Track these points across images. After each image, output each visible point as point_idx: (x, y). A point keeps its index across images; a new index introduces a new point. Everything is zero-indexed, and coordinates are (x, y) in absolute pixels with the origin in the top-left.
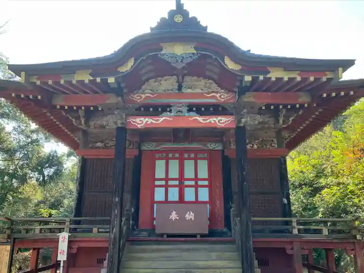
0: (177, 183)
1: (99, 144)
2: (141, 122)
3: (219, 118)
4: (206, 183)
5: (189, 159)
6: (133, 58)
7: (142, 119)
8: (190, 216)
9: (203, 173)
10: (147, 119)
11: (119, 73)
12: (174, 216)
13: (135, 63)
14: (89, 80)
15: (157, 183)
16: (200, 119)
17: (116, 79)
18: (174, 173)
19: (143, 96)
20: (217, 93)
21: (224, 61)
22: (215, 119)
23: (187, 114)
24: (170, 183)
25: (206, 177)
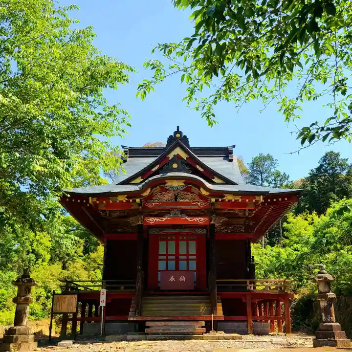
0: (174, 257)
1: (119, 230)
2: (152, 220)
3: (200, 218)
4: (194, 257)
5: (183, 240)
6: (150, 189)
7: (153, 219)
8: (182, 279)
9: (193, 250)
10: (156, 219)
11: (142, 196)
12: (172, 279)
13: (151, 191)
14: (126, 201)
15: (160, 257)
16: (188, 219)
17: (141, 200)
18: (172, 250)
19: (153, 204)
20: (198, 202)
21: (200, 190)
22: (197, 219)
23: (180, 216)
24: (169, 257)
25: (195, 253)
